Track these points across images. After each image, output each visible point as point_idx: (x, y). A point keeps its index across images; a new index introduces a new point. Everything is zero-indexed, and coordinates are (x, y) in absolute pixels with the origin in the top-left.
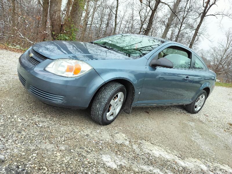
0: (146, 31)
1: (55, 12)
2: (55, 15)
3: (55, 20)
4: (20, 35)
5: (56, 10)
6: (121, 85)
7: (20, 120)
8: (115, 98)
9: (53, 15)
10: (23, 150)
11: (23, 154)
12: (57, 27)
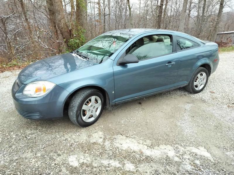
0: (160, 7)
1: (60, 21)
2: (61, 23)
3: (62, 28)
4: (45, 46)
5: (60, 19)
6: (90, 91)
7: (14, 136)
8: (88, 102)
9: (59, 24)
10: (8, 161)
11: (7, 164)
12: (66, 34)
